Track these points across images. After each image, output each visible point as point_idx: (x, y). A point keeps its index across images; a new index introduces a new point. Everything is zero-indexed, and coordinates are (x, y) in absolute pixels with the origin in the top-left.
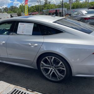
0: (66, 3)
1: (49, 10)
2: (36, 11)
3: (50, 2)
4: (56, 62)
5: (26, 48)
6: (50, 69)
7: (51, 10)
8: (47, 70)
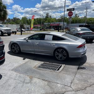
0: (66, 18)
1: (50, 23)
2: (37, 23)
3: (51, 16)
4: (62, 51)
5: (49, 47)
6: (60, 55)
7: (52, 23)
8: (58, 56)
